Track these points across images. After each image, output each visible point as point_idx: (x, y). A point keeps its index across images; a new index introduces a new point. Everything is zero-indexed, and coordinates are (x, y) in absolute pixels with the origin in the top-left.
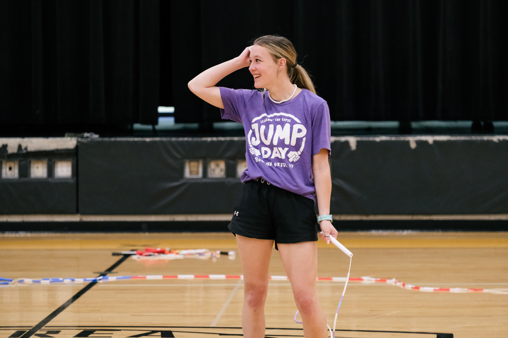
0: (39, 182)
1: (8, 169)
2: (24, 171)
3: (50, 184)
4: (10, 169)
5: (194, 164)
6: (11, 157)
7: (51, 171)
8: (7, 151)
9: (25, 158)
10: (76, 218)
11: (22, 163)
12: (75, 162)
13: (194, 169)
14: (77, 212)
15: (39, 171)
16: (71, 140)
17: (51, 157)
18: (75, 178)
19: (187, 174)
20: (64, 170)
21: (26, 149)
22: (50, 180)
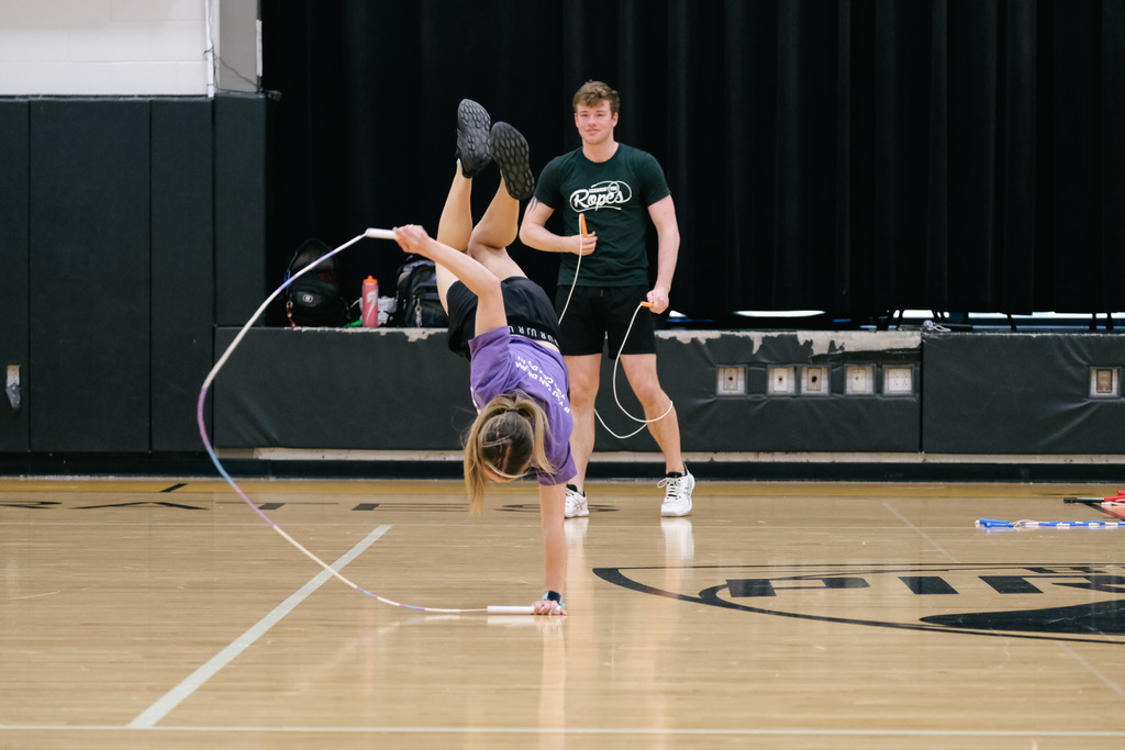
0: (861, 400)
1: (810, 380)
2: (837, 384)
3: (878, 404)
4: (814, 379)
5: (1104, 375)
6: (819, 360)
7: (879, 383)
8: (812, 351)
9: (840, 361)
10: (916, 458)
11: (835, 370)
12: (918, 369)
13: (1105, 383)
14: (920, 449)
15: (859, 383)
16: (912, 335)
17: (880, 361)
18: (918, 395)
19: (1094, 391)
20: (899, 382)
21: (842, 348)
22: (878, 397)
